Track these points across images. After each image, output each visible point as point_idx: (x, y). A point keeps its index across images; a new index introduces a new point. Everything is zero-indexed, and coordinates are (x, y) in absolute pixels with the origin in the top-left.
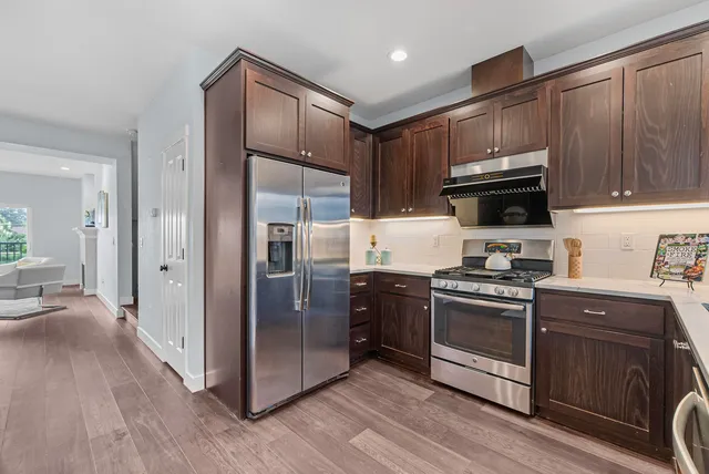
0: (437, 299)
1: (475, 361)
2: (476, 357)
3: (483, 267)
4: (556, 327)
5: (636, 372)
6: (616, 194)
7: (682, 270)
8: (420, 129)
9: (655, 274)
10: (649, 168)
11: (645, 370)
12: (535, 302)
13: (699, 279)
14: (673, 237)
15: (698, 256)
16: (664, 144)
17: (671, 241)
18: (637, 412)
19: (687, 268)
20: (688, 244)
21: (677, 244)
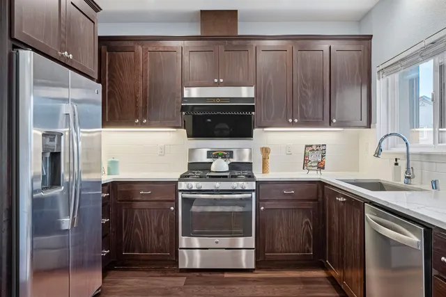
0: (184, 199)
1: (217, 243)
2: (217, 239)
3: (209, 170)
4: (269, 205)
5: (307, 223)
6: (290, 120)
7: (316, 164)
8: (154, 49)
9: (305, 167)
10: (304, 107)
11: (310, 220)
12: (257, 191)
13: (323, 168)
14: (311, 146)
15: (322, 156)
16: (310, 94)
17: (310, 148)
18: (307, 245)
19: (319, 163)
20: (317, 150)
21: (313, 150)
